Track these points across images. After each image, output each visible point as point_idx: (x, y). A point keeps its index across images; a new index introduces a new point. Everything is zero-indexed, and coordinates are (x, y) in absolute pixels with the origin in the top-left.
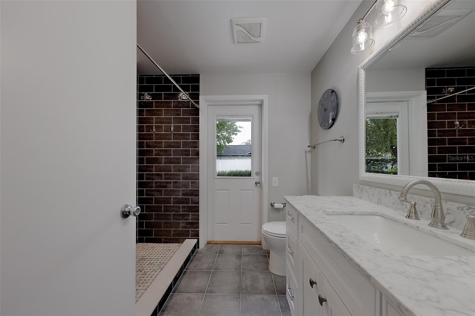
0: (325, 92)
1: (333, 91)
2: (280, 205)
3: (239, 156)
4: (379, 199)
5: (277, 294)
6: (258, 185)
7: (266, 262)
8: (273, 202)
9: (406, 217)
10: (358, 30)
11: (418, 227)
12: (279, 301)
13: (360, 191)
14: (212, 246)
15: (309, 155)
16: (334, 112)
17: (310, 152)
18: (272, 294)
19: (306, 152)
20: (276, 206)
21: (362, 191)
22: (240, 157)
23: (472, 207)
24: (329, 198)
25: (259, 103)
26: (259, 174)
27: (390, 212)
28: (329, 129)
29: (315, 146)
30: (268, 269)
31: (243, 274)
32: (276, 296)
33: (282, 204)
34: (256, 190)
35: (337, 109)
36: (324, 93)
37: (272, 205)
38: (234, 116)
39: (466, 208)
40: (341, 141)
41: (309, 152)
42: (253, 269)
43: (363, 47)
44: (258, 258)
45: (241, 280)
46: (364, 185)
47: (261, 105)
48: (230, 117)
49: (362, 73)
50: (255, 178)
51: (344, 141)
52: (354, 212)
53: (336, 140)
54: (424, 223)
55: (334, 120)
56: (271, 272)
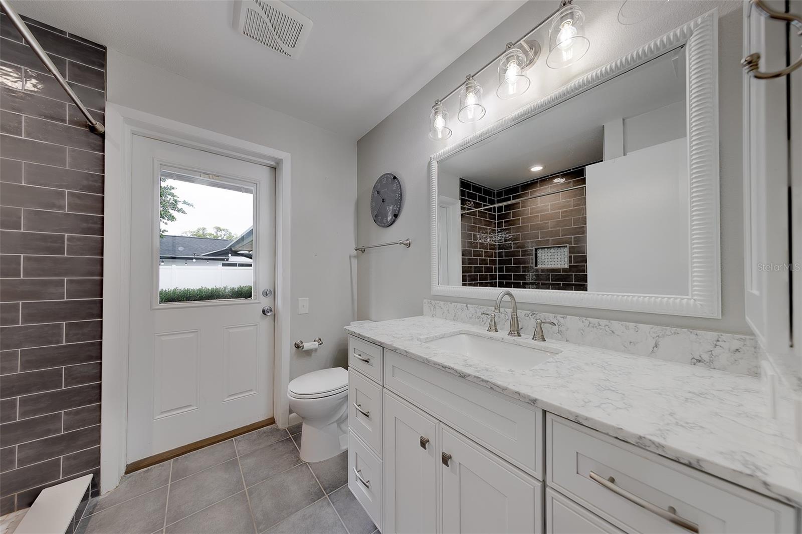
0: (383, 176)
1: (395, 178)
2: (313, 345)
3: (192, 259)
4: (455, 316)
5: (327, 494)
6: (269, 314)
7: (292, 451)
8: (299, 341)
9: (488, 330)
10: (436, 113)
11: (503, 339)
12: (333, 503)
13: (432, 308)
14: (144, 471)
15: (355, 262)
16: (397, 206)
17: (357, 257)
18: (319, 499)
19: (350, 257)
20: (307, 346)
21: (435, 308)
22: (194, 260)
23: (534, 312)
24: (403, 321)
25: (273, 163)
26: (270, 293)
27: (474, 329)
28: (388, 228)
29: (364, 250)
30: (299, 459)
31: (251, 493)
32: (326, 497)
33: (314, 341)
34: (265, 324)
35: (399, 201)
36: (381, 177)
37: (297, 346)
38: (213, 175)
39: (531, 314)
40: (406, 245)
41: (355, 257)
42: (270, 473)
43: (440, 136)
44: (275, 449)
45: (249, 508)
46: (437, 300)
47: (275, 169)
48: (202, 175)
49: (435, 165)
50: (259, 302)
51: (409, 246)
52: (445, 334)
53: (402, 243)
54: (503, 333)
55: (396, 216)
56: (306, 463)
